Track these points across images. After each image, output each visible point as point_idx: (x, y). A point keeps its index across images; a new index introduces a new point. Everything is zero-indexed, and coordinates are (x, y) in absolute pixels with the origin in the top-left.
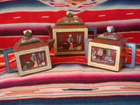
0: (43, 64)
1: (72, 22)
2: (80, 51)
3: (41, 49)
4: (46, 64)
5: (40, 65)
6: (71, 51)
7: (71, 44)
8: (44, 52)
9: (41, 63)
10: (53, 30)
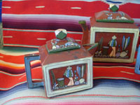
0: (82, 81)
1: (118, 18)
2: (124, 58)
3: (81, 61)
4: (86, 81)
5: (77, 83)
6: (112, 57)
7: (114, 48)
8: (85, 65)
9: (78, 80)
10: (92, 29)
